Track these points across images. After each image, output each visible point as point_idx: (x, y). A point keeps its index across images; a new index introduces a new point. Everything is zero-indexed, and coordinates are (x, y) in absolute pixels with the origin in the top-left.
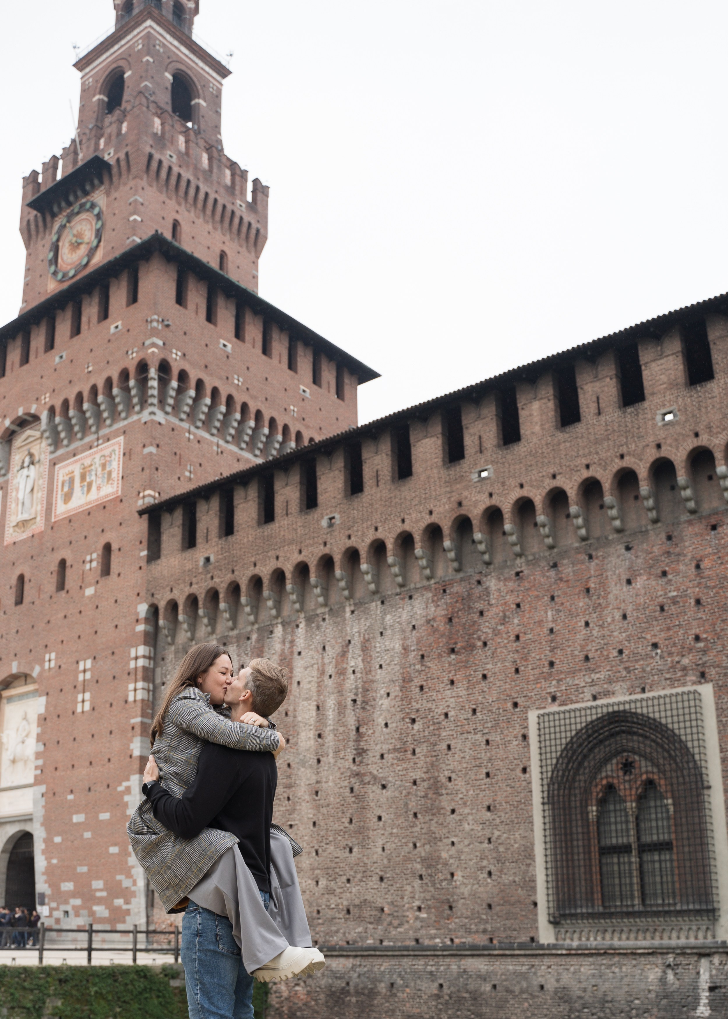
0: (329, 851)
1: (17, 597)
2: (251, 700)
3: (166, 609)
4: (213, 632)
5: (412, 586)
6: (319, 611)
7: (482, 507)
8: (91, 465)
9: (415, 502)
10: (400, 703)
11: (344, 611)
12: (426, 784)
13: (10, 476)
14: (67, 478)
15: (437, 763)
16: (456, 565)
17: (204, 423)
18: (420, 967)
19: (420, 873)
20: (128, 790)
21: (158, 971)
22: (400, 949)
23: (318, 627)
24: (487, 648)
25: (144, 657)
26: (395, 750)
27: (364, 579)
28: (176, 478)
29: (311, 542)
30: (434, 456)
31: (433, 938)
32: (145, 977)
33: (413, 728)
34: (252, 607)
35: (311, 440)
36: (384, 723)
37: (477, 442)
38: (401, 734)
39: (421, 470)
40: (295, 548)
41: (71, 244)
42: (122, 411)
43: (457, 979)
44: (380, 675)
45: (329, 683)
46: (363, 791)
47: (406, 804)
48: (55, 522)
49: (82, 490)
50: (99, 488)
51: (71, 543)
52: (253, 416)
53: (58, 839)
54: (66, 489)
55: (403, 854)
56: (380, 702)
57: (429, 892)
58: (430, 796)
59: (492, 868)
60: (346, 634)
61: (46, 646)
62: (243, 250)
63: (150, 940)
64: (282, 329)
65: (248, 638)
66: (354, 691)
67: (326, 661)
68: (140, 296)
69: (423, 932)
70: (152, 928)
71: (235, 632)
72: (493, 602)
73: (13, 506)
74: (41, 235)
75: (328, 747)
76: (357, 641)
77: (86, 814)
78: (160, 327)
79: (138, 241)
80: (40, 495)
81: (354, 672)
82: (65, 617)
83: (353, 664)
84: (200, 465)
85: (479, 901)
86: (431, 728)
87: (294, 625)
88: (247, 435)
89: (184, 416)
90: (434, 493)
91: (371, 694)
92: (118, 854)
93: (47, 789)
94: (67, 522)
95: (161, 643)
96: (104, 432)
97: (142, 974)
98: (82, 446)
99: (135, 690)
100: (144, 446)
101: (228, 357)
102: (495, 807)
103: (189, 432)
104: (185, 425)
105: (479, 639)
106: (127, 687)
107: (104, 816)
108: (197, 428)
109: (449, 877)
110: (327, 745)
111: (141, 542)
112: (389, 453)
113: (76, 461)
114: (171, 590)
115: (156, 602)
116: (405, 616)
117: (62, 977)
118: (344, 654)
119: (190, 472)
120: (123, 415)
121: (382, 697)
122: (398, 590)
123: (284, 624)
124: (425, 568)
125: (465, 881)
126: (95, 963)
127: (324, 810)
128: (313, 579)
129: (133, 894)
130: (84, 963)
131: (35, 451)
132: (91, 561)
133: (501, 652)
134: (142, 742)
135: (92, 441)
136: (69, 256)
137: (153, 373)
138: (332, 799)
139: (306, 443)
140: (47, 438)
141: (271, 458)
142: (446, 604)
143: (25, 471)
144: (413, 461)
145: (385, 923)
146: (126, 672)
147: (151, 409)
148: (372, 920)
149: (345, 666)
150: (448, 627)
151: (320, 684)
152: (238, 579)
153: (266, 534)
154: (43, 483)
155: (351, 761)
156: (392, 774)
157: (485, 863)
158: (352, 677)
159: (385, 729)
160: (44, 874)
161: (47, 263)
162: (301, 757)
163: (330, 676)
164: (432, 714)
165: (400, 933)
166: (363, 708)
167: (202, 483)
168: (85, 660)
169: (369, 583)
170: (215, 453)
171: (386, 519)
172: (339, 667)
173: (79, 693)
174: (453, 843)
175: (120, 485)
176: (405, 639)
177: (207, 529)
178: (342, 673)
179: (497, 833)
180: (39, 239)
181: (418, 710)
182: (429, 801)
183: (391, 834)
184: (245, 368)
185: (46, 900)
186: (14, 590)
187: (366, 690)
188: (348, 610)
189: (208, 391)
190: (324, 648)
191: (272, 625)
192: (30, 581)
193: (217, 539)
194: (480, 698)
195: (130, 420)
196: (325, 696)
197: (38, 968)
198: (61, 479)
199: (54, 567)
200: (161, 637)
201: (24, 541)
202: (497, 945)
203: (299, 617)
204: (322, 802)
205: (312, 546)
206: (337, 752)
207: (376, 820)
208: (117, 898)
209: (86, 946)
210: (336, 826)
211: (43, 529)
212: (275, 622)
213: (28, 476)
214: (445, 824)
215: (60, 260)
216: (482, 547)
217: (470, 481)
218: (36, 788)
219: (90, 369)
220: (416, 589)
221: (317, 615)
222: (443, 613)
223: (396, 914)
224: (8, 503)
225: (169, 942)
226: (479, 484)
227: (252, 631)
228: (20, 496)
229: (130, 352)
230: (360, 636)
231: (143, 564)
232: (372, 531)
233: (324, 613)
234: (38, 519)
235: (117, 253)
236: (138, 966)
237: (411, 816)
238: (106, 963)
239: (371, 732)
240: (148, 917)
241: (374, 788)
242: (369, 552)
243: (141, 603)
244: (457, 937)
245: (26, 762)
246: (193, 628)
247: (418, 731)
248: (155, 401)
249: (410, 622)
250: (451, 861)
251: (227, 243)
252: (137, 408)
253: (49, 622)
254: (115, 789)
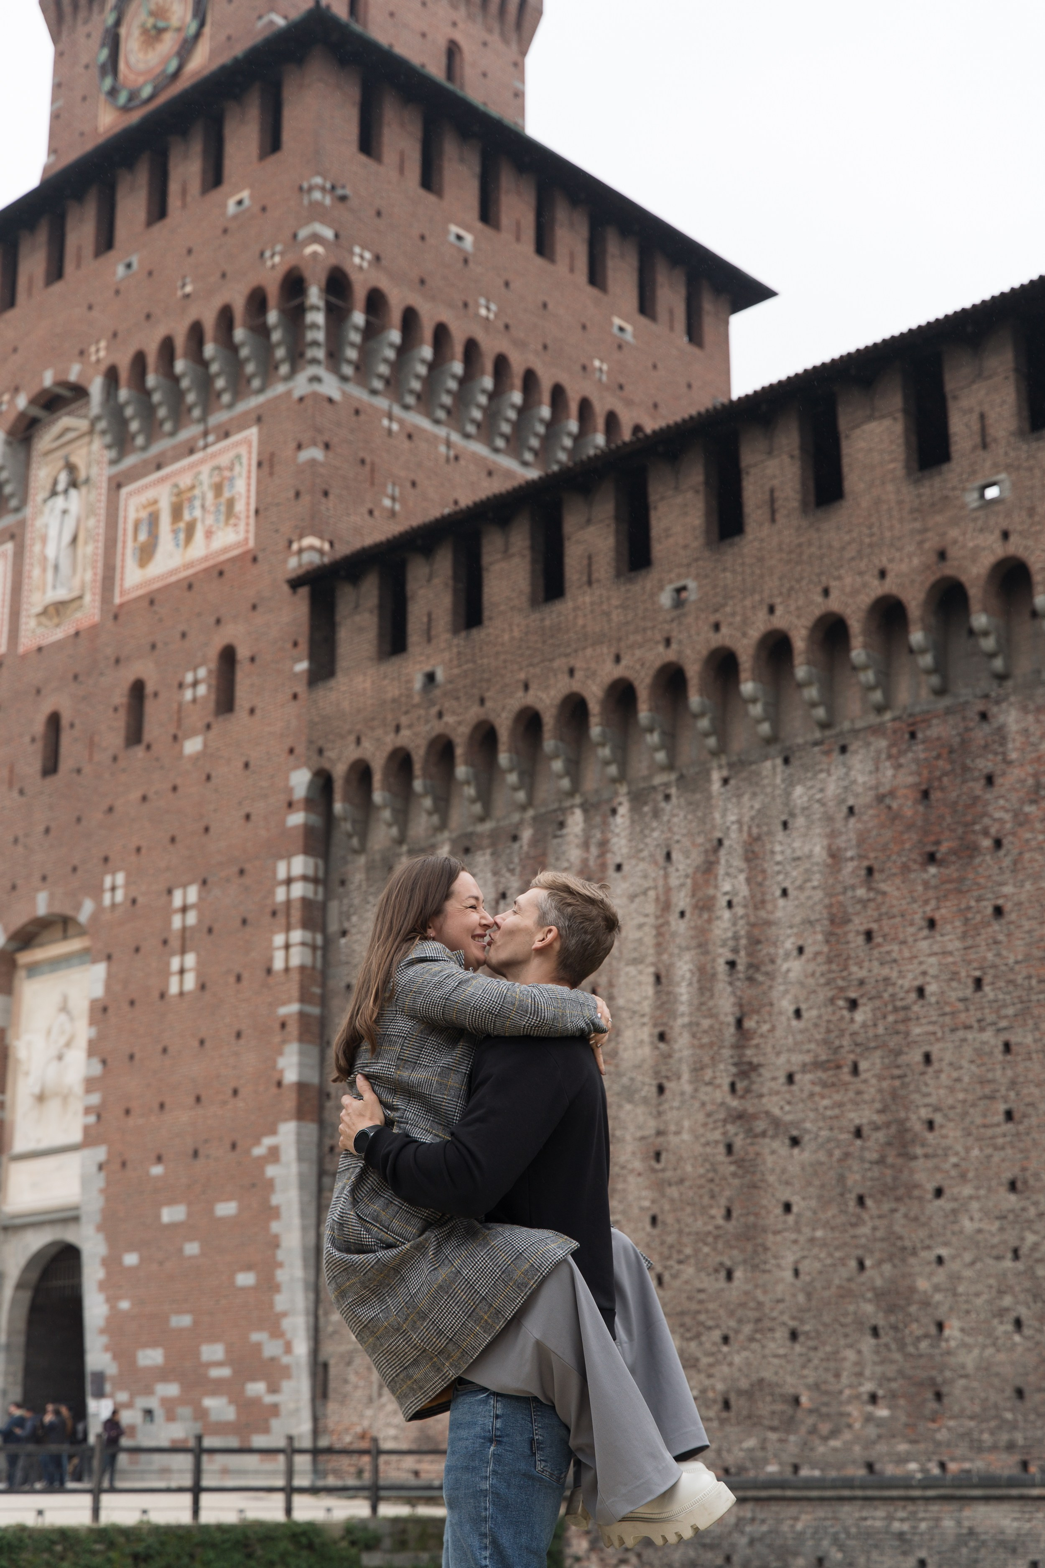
0: (685, 1277)
1: (45, 759)
2: (557, 946)
3: (347, 780)
4: (443, 825)
5: (846, 725)
6: (659, 779)
7: (987, 561)
8: (193, 487)
9: (850, 552)
10: (825, 968)
11: (709, 780)
12: (880, 1136)
13: (28, 511)
14: (144, 514)
15: (902, 1092)
16: (935, 680)
17: (419, 397)
18: (878, 1524)
19: (873, 1322)
20: (274, 1154)
21: (337, 1534)
22: (835, 1484)
23: (656, 814)
24: (1002, 853)
25: (305, 878)
26: (817, 1065)
27: (747, 714)
28: (364, 510)
29: (639, 638)
30: (887, 457)
31: (902, 1460)
32: (310, 1546)
33: (852, 1020)
34: (521, 775)
35: (637, 429)
36: (791, 1009)
37: (976, 427)
38: (829, 1031)
39: (862, 486)
40: (606, 651)
41: (145, 31)
42: (253, 376)
43: (955, 1548)
44: (782, 910)
45: (680, 927)
46: (751, 1150)
47: (841, 1179)
48: (121, 605)
49: (176, 538)
50: (209, 534)
51: (153, 646)
52: (518, 381)
53: (131, 1259)
54: (143, 537)
55: (837, 1282)
56: (785, 967)
57: (892, 1362)
58: (890, 1160)
59: (1023, 1312)
60: (714, 827)
61: (106, 859)
62: (495, 39)
63: (321, 1467)
64: (574, 202)
65: (515, 838)
66: (731, 943)
67: (674, 882)
68: (287, 136)
69: (882, 1448)
70: (323, 1443)
71: (488, 826)
72: (1014, 756)
73: (36, 572)
74: (82, 14)
75: (680, 1060)
76: (734, 840)
77: (189, 1204)
78: (328, 201)
79: (280, 22)
80: (90, 549)
81: (730, 904)
82: (144, 798)
83: (727, 887)
84: (414, 484)
85: (996, 1381)
86: (891, 1018)
87: (606, 808)
88: (508, 420)
89: (378, 384)
90: (888, 534)
91: (765, 950)
92: (255, 1288)
93: (109, 1153)
94: (145, 604)
95: (337, 851)
96: (218, 418)
97: (304, 1540)
98: (174, 448)
99: (287, 947)
100: (299, 447)
101: (466, 261)
102: (1025, 1182)
103: (390, 417)
104: (382, 403)
105: (986, 833)
106: (271, 941)
107: (226, 1209)
108: (406, 407)
109: (933, 1330)
110: (677, 1056)
111: (295, 644)
112: (797, 452)
113: (162, 480)
114: (358, 741)
115: (327, 766)
116: (832, 788)
117: (140, 1548)
118: (708, 868)
119: (393, 499)
120: (256, 383)
121: (787, 955)
122: (818, 735)
123: (586, 808)
124: (871, 688)
125: (969, 1340)
126: (207, 1517)
127: (673, 1192)
128: (644, 714)
129: (286, 1372)
130: (184, 1518)
131: (79, 459)
132: (195, 684)
133: (1032, 860)
134: (301, 1053)
135: (194, 439)
136: (141, 56)
137: (315, 295)
138: (689, 1168)
139: (627, 435)
140: (103, 433)
141: (555, 468)
142: (916, 761)
143: (59, 502)
144: (846, 470)
145: (803, 1430)
146: (268, 910)
147: (312, 370)
148: (776, 1423)
149: (711, 892)
150: (921, 808)
151: (661, 930)
152: (492, 717)
153: (547, 623)
154: (96, 524)
155: (726, 1088)
156: (812, 1115)
157: (1007, 1301)
158: (727, 914)
159: (794, 1023)
160: (102, 1331)
161: (95, 71)
162: (625, 1080)
163: (682, 914)
164: (890, 990)
165: (835, 1450)
166: (750, 979)
167: (416, 521)
168: (185, 886)
169: (759, 721)
170: (442, 460)
171: (791, 589)
172: (700, 894)
173: (172, 954)
174: (940, 1260)
175: (252, 528)
176: (833, 835)
177: (429, 615)
178: (705, 906)
179: (1031, 1238)
180: (80, 21)
181: (862, 983)
182: (889, 1172)
183: (812, 1240)
184: (500, 282)
185: (108, 1388)
186: (39, 745)
187: (755, 942)
188: (716, 776)
189: (428, 333)
190: (668, 856)
191: (563, 810)
192: (72, 726)
193: (448, 636)
194: (990, 956)
195: (270, 394)
196: (671, 955)
197: (91, 1530)
198: (132, 515)
199: (120, 696)
200: (338, 837)
201: (59, 645)
202: (1038, 1477)
203: (616, 793)
204: (669, 1174)
205: (641, 646)
206: (698, 1069)
207: (779, 1210)
208: (254, 1379)
209: (188, 1482)
210: (698, 1224)
211: (97, 618)
212: (567, 804)
213: (65, 512)
214: (923, 1219)
215: (122, 66)
216: (989, 644)
217: (963, 506)
218: (86, 1153)
219: (188, 289)
220: (855, 732)
221: (654, 788)
222: (911, 780)
223: (824, 1410)
224: (27, 568)
225: (360, 1473)
226: (980, 513)
227: (521, 822)
228: (51, 552)
229: (268, 254)
230: (740, 830)
231: (301, 688)
232: (762, 614)
233: (667, 785)
234: (88, 598)
235: (239, 49)
236: (297, 1524)
237: (852, 1204)
238: (230, 1518)
239: (765, 1027)
240: (315, 1419)
241: (776, 1145)
242: (757, 657)
243: (296, 767)
244: (953, 1459)
245: (65, 1098)
246: (402, 817)
247: (864, 1025)
248: (320, 353)
249: (844, 801)
250: (938, 1297)
251: (461, 25)
252: (284, 369)
253: (111, 809)
254: (248, 1151)
